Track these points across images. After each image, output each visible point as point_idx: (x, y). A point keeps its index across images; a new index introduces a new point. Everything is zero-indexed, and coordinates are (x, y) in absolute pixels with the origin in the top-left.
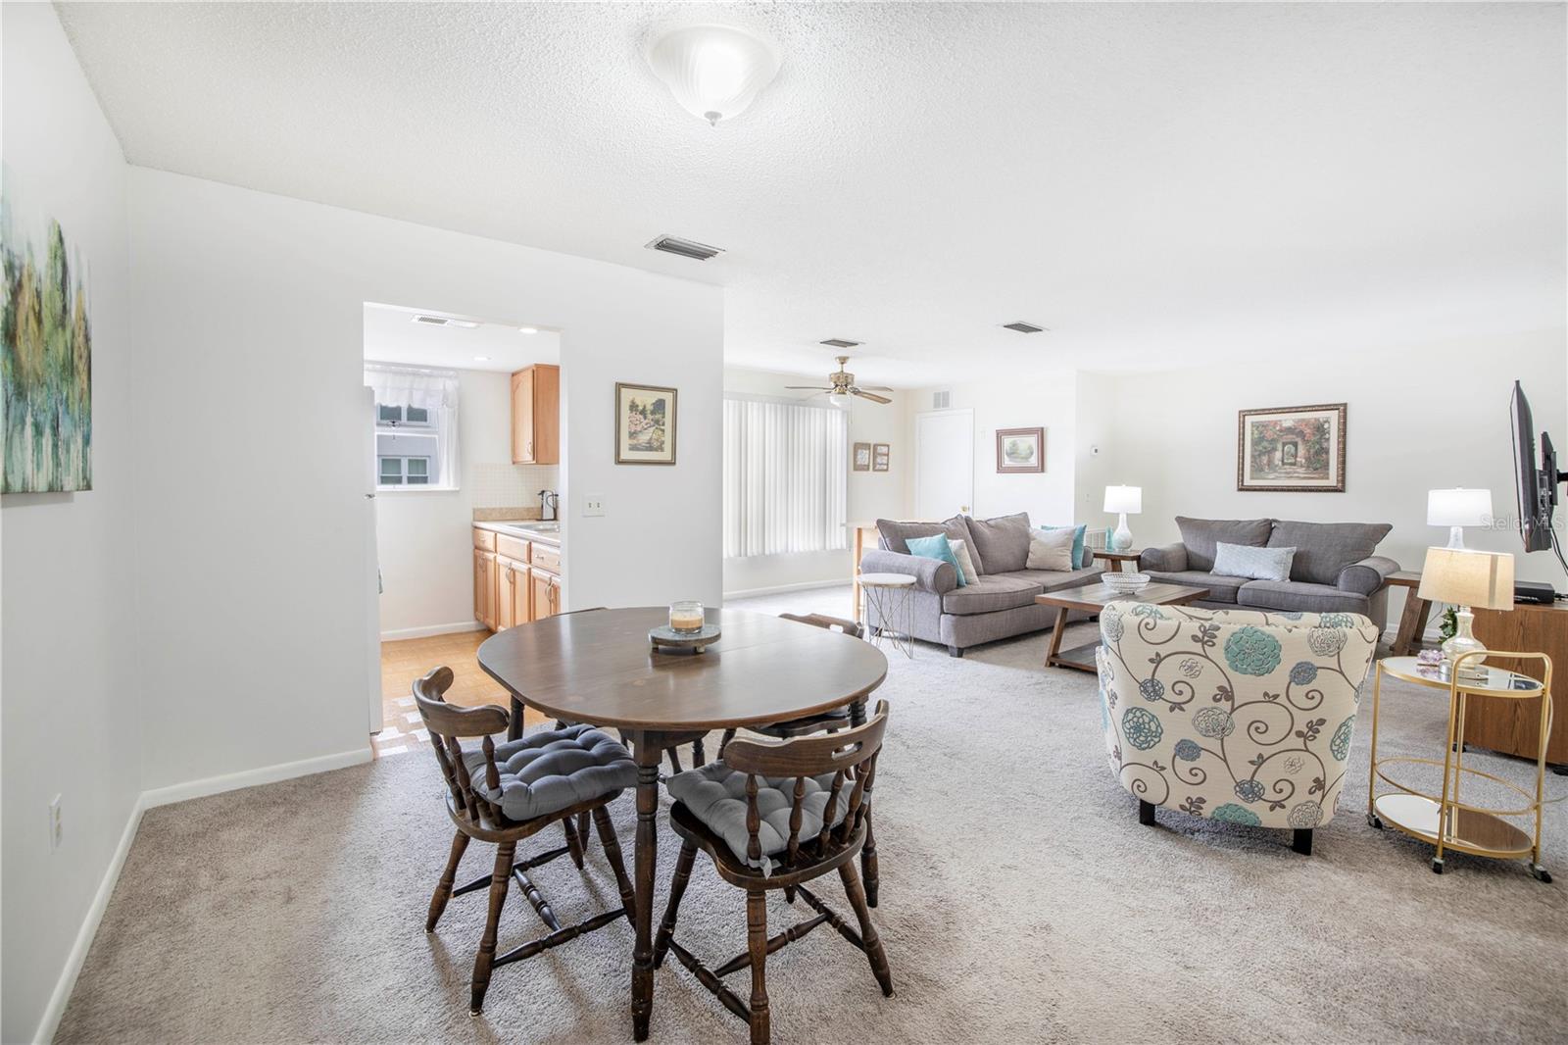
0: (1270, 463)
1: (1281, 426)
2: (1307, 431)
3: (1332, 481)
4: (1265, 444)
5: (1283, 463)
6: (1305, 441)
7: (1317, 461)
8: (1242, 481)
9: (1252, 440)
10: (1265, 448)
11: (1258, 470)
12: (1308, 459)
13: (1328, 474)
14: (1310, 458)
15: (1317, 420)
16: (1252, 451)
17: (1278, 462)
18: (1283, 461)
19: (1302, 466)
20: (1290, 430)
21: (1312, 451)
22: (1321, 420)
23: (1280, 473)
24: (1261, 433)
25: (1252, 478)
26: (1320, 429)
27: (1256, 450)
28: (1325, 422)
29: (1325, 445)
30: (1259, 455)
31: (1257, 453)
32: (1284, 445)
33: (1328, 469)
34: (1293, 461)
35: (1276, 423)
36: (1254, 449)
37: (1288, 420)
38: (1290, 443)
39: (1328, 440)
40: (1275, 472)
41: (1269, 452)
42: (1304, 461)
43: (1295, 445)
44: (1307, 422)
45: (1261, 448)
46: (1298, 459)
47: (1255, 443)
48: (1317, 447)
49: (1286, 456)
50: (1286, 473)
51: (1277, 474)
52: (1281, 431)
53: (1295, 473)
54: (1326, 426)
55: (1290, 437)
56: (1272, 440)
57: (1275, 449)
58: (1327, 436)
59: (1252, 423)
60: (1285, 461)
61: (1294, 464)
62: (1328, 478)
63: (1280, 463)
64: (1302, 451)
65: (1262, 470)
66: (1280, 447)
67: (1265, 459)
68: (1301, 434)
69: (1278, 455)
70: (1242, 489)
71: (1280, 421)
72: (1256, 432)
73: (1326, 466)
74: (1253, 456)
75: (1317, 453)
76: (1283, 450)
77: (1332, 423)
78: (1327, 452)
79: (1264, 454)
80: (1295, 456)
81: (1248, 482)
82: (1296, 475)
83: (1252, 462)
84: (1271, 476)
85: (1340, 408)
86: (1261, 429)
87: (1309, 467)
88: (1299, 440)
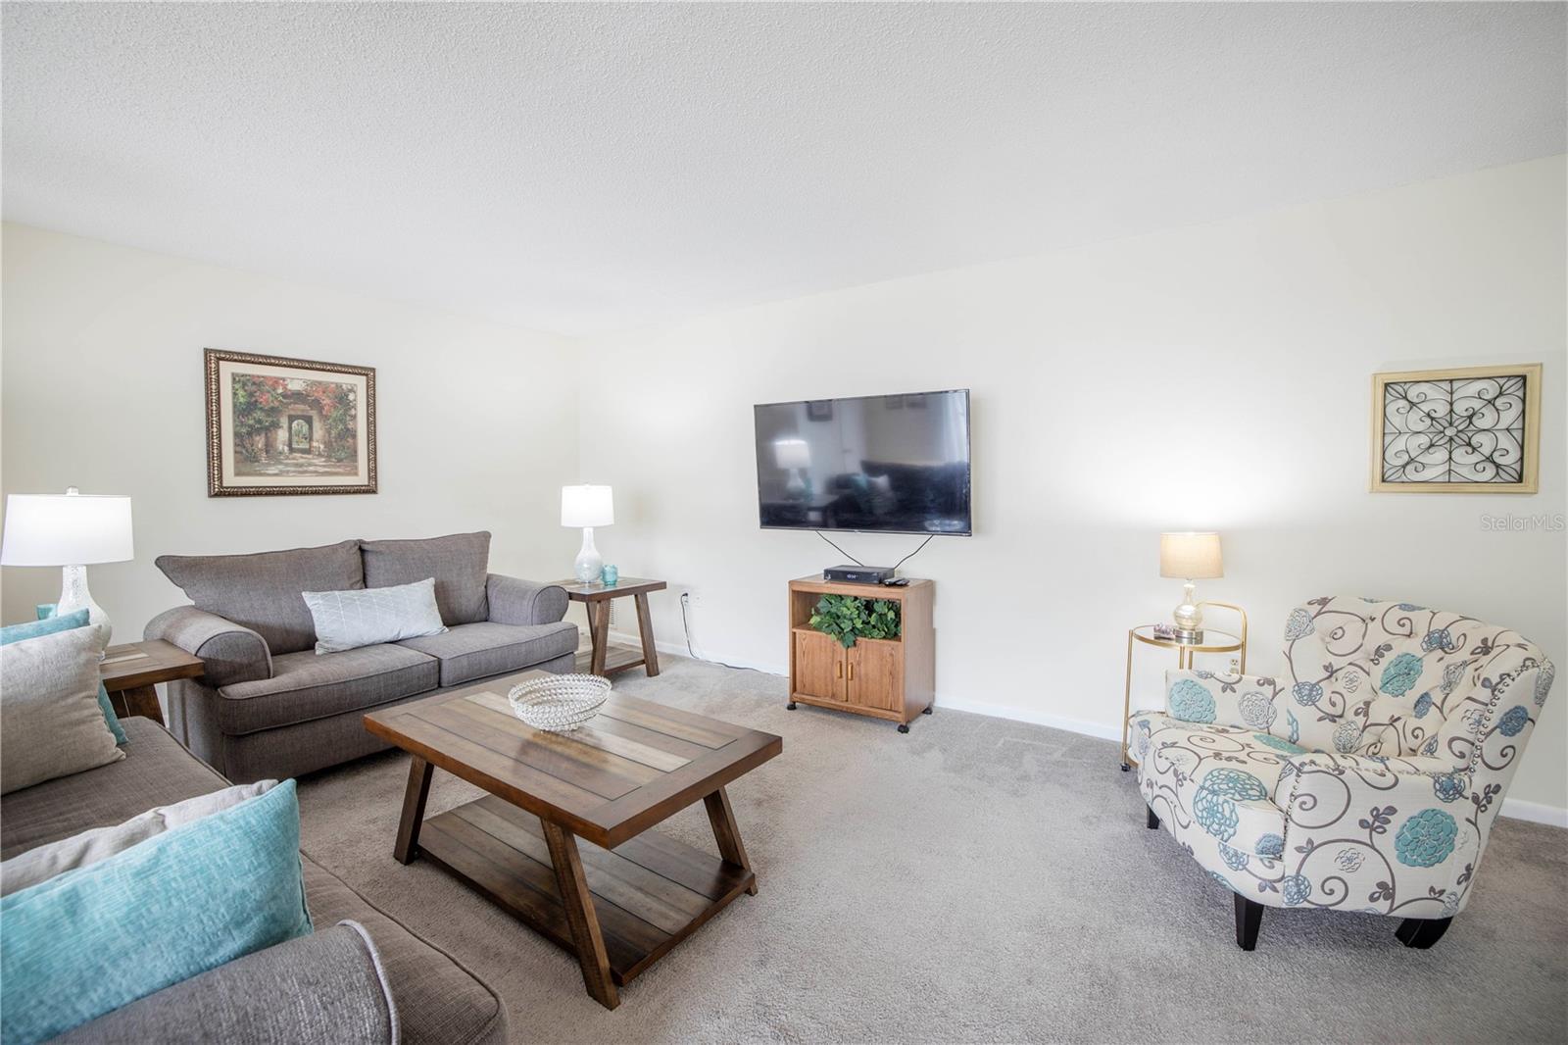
0: (269, 447)
1: (285, 387)
2: (326, 401)
3: (361, 479)
4: (258, 415)
5: (292, 450)
6: (324, 418)
7: (341, 447)
8: (220, 478)
9: (235, 406)
10: (259, 421)
11: (247, 458)
12: (328, 444)
13: (356, 468)
14: (330, 442)
15: (339, 386)
16: (235, 426)
17: (282, 447)
18: (290, 445)
19: (320, 455)
20: (298, 397)
21: (334, 433)
22: (344, 387)
23: (287, 465)
24: (251, 395)
25: (238, 474)
26: (342, 399)
27: (242, 424)
28: (351, 391)
29: (350, 426)
30: (250, 434)
31: (244, 430)
32: (291, 419)
33: (356, 461)
34: (304, 445)
35: (276, 381)
36: (239, 424)
37: (296, 380)
38: (298, 417)
39: (354, 417)
40: (281, 463)
41: (267, 429)
42: (322, 447)
43: (309, 420)
44: (324, 387)
45: (251, 422)
46: (315, 444)
47: (241, 412)
48: (341, 427)
49: (295, 439)
50: (296, 465)
51: (281, 467)
52: (285, 396)
53: (310, 465)
54: (351, 397)
55: (300, 408)
56: (273, 409)
57: (276, 425)
58: (353, 412)
59: (234, 375)
60: (295, 446)
61: (308, 451)
62: (356, 474)
63: (286, 448)
64: (319, 432)
65: (254, 459)
66: (284, 421)
67: (260, 441)
68: (316, 404)
69: (282, 435)
70: (221, 493)
71: (284, 380)
72: (241, 393)
73: (353, 455)
74: (237, 435)
75: (341, 436)
76: (290, 428)
77: (358, 393)
78: (354, 437)
79: (258, 431)
80: (310, 439)
81: (230, 480)
82: (311, 468)
83: (236, 445)
84: (273, 470)
85: (368, 373)
86: (250, 388)
87: (329, 457)
88: (314, 413)
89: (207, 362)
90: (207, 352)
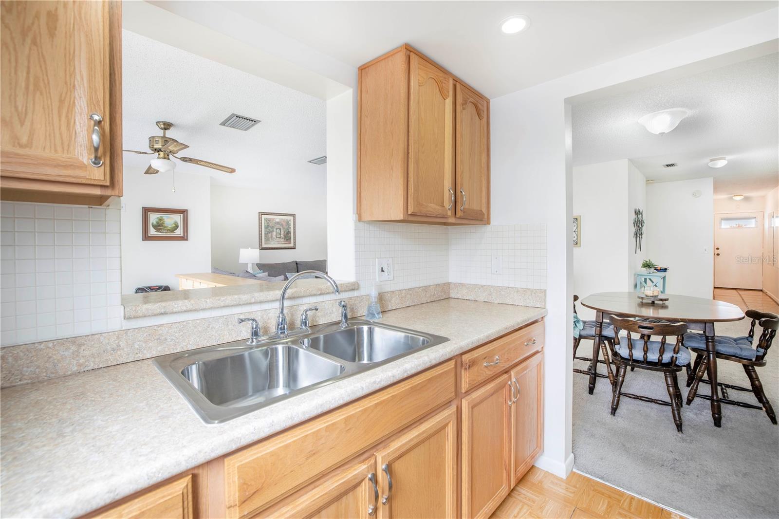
0: (271, 237)
1: (275, 221)
2: (284, 224)
3: (292, 245)
4: (270, 228)
5: (276, 237)
6: (284, 228)
7: (287, 236)
8: (262, 245)
9: (264, 226)
10: (270, 230)
11: (267, 239)
12: (284, 236)
13: (291, 242)
15: (287, 219)
17: (274, 237)
19: (282, 238)
20: (278, 223)
23: (275, 242)
24: (268, 223)
25: (265, 244)
26: (288, 223)
27: (266, 231)
28: (290, 221)
29: (290, 230)
31: (267, 232)
32: (276, 229)
33: (291, 240)
34: (279, 236)
35: (273, 219)
36: (265, 231)
37: (278, 219)
38: (278, 229)
39: (290, 228)
41: (271, 232)
42: (283, 236)
43: (280, 229)
44: (284, 220)
45: (268, 230)
47: (266, 228)
48: (287, 231)
49: (277, 234)
50: (277, 242)
52: (275, 223)
55: (278, 226)
56: (272, 227)
57: (273, 231)
58: (290, 226)
59: (265, 218)
61: (280, 238)
63: (275, 237)
64: (282, 233)
65: (269, 240)
66: (275, 230)
67: (270, 235)
68: (282, 225)
69: (274, 233)
70: (261, 249)
71: (275, 219)
72: (266, 223)
73: (290, 238)
74: (265, 234)
75: (287, 233)
76: (276, 232)
77: (292, 221)
78: (290, 233)
79: (269, 233)
80: (280, 234)
81: (264, 246)
82: (281, 242)
83: (265, 236)
84: (272, 243)
85: (293, 215)
86: (268, 221)
87: (285, 239)
88: (281, 227)
89: (259, 215)
90: (259, 213)
